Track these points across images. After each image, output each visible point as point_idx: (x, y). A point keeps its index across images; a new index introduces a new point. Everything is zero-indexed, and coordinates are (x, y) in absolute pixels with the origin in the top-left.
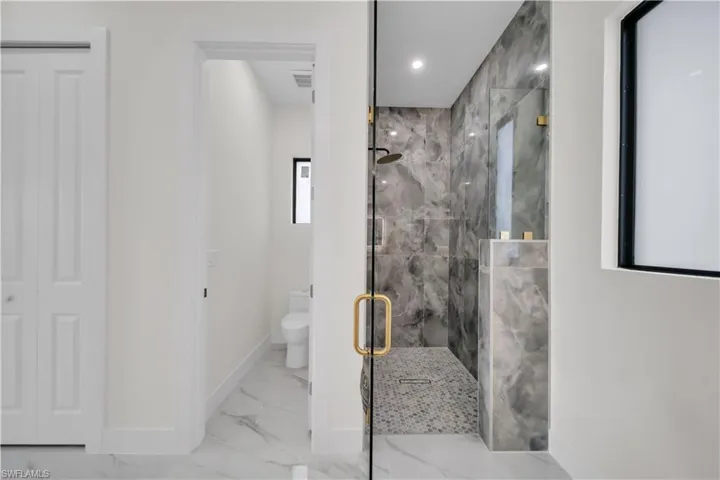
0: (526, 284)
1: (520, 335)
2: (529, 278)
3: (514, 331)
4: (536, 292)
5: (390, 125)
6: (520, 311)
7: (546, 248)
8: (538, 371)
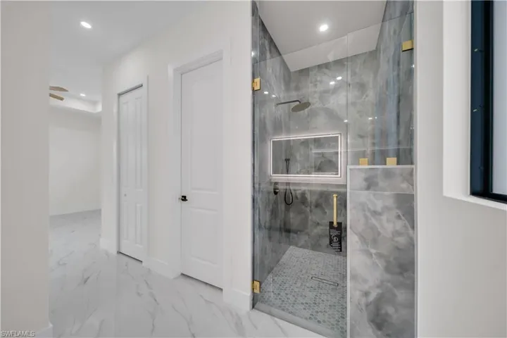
0: (386, 208)
1: (380, 255)
2: (390, 202)
3: (373, 251)
4: (399, 217)
5: (319, 79)
6: (379, 234)
7: (411, 173)
8: (401, 295)
